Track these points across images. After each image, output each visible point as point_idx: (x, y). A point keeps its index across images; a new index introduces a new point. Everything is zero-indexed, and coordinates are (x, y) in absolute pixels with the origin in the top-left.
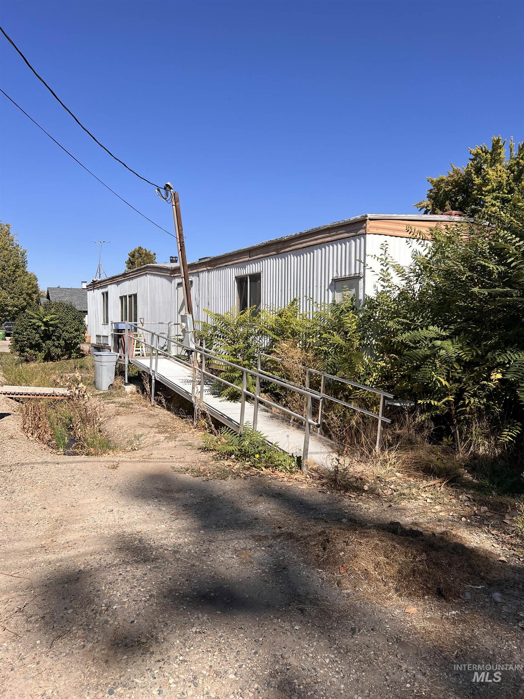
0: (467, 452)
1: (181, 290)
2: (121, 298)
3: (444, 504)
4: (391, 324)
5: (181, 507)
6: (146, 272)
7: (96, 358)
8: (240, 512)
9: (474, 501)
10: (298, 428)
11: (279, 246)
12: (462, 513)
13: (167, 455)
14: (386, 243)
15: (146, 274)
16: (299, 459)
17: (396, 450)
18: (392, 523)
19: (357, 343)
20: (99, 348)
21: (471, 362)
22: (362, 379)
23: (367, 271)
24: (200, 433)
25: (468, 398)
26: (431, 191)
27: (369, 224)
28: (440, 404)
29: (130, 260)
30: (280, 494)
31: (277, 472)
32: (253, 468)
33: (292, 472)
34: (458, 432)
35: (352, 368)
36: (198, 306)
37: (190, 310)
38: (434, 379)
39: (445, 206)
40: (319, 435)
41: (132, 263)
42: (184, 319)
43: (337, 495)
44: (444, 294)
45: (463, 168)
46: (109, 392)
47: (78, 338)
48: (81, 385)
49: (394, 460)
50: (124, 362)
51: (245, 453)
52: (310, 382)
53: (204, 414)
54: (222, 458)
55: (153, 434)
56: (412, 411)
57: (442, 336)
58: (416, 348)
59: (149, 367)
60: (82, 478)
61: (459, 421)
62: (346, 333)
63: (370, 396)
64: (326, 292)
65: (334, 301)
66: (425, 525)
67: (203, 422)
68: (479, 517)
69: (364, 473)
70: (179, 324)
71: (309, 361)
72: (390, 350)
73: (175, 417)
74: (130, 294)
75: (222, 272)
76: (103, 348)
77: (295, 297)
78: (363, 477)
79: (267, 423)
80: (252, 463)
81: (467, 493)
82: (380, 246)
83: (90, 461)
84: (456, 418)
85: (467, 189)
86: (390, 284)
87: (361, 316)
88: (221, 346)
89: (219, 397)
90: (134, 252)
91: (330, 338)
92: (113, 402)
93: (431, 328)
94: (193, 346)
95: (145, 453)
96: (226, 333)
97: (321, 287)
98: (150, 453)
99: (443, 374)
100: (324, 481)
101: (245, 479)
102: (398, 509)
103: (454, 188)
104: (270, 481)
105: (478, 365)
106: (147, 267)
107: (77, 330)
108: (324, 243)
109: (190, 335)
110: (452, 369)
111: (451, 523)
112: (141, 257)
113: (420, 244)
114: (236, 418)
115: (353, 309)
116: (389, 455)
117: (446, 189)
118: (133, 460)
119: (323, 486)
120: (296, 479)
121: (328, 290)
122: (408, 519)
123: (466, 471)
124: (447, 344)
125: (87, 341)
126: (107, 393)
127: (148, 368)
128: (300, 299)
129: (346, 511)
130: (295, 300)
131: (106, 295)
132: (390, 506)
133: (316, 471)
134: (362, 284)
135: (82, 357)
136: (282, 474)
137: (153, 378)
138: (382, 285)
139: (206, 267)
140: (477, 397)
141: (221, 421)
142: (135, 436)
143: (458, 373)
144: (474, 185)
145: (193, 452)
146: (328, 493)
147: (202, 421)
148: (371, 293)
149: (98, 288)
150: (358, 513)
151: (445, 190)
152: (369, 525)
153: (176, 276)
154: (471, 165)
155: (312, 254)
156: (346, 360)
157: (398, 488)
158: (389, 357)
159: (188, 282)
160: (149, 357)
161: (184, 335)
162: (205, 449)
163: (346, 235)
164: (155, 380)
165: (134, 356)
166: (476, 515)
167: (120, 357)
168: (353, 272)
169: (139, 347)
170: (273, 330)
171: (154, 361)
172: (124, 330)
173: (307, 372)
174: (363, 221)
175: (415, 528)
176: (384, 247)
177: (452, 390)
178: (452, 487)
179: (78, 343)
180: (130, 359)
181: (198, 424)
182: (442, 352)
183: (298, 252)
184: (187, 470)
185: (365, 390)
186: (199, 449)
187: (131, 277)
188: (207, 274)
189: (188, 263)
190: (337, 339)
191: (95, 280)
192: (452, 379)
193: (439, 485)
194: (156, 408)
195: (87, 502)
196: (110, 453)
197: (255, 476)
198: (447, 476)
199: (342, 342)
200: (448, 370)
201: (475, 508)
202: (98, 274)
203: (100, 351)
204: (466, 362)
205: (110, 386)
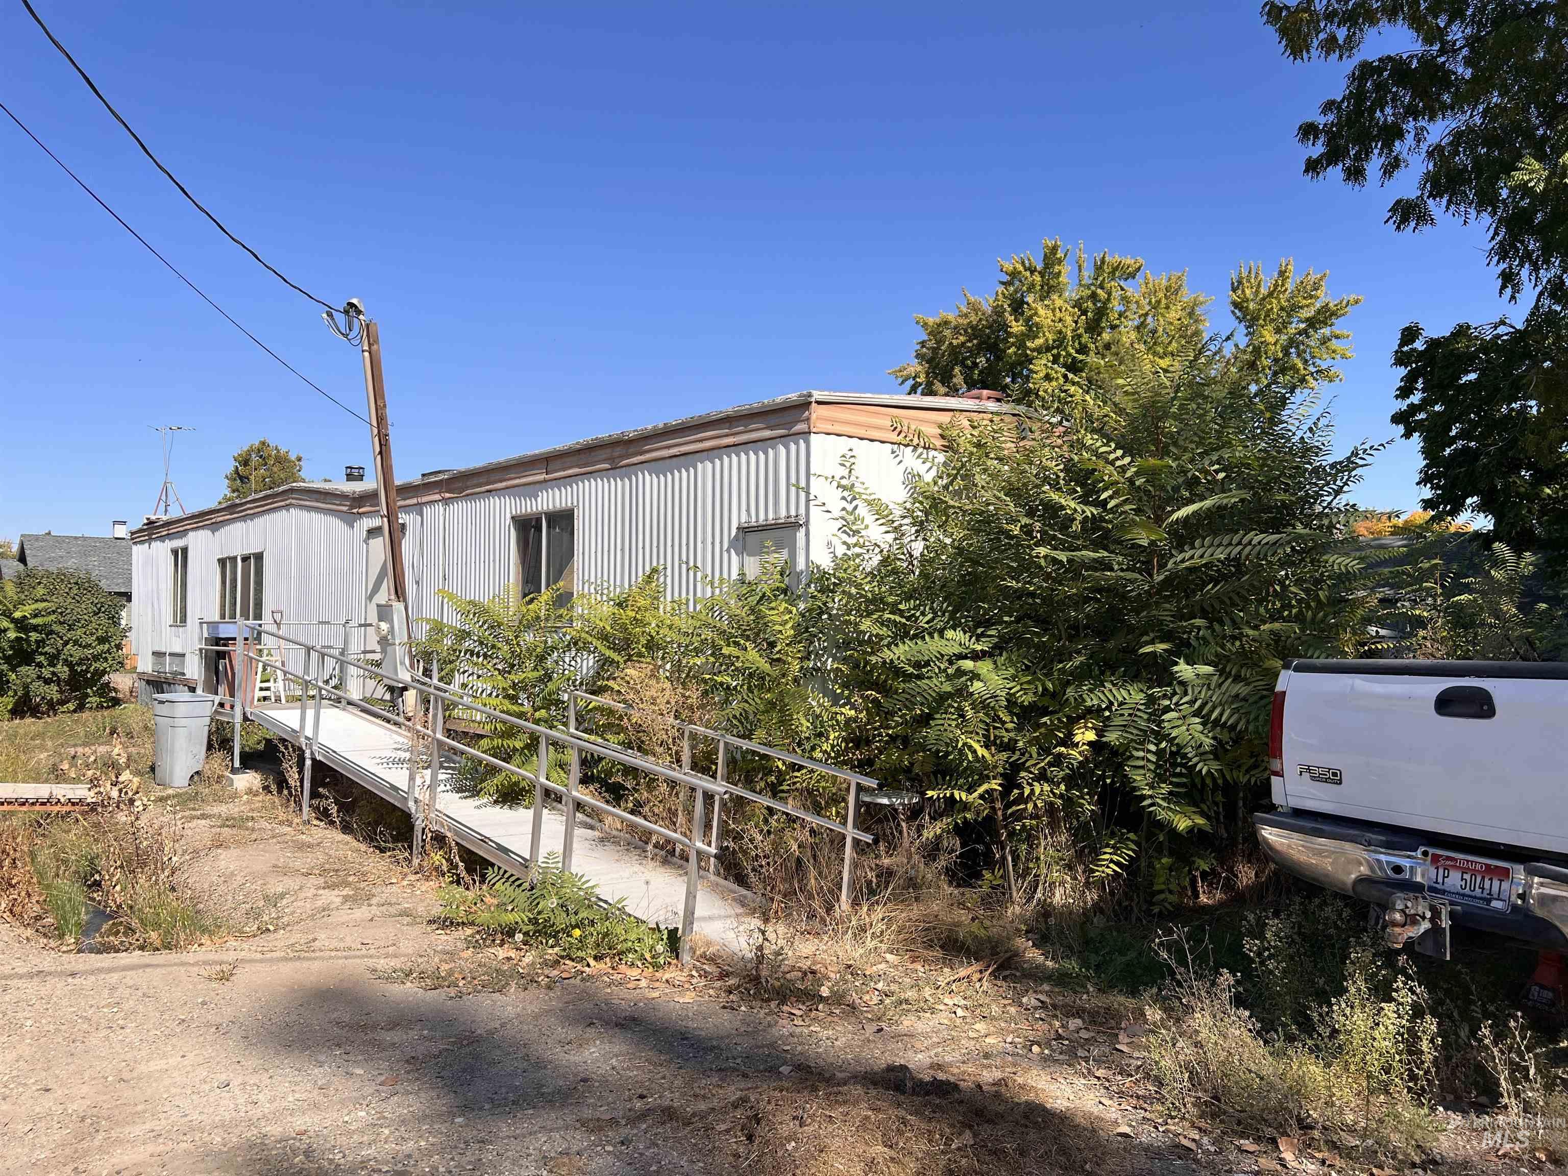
0: (1029, 900)
1: (379, 545)
2: (222, 562)
3: (993, 1018)
4: (866, 625)
5: (401, 1063)
6: (288, 502)
7: (160, 709)
8: (545, 1067)
9: (1051, 1009)
10: (665, 862)
11: (618, 451)
12: (1031, 1035)
13: (352, 939)
14: (850, 454)
15: (287, 507)
16: (673, 934)
17: (885, 904)
18: (891, 1069)
19: (795, 667)
20: (158, 684)
21: (1032, 706)
22: (808, 747)
23: (815, 512)
24: (427, 884)
25: (1031, 785)
26: (923, 344)
27: (817, 412)
28: (971, 798)
29: (237, 471)
30: (634, 1019)
31: (622, 967)
32: (567, 962)
33: (656, 966)
34: (1010, 859)
35: (785, 721)
36: (417, 583)
37: (399, 592)
38: (960, 745)
39: (952, 376)
40: (713, 878)
41: (241, 478)
42: (384, 613)
43: (762, 1012)
44: (975, 563)
45: (987, 301)
46: (191, 790)
47: (106, 659)
48: (125, 776)
49: (881, 926)
50: (233, 716)
51: (545, 927)
52: (693, 756)
53: (440, 839)
54: (487, 943)
55: (313, 891)
56: (914, 813)
57: (974, 650)
58: (920, 677)
59: (297, 727)
60: (141, 1008)
61: (1012, 834)
62: (772, 645)
63: (823, 784)
64: (725, 555)
65: (742, 574)
66: (959, 1068)
67: (437, 857)
68: (1066, 1042)
69: (818, 958)
70: (371, 625)
71: (691, 708)
72: (863, 682)
73: (363, 847)
74: (246, 552)
75: (481, 505)
76: (170, 684)
77: (655, 564)
78: (816, 967)
79: (594, 854)
80: (565, 950)
81: (1035, 992)
82: (839, 460)
83: (157, 966)
84: (1006, 827)
85: (996, 345)
86: (861, 540)
87: (802, 606)
88: (479, 677)
89: (473, 796)
90: (249, 453)
91: (738, 657)
92: (204, 817)
93: (950, 634)
94: (405, 676)
95: (297, 937)
96: (493, 647)
97: (713, 543)
98: (311, 937)
99: (977, 734)
100: (732, 981)
101: (549, 988)
102: (897, 1037)
103: (970, 341)
104: (609, 990)
105: (1045, 712)
106: (292, 490)
107: (102, 640)
108: (719, 448)
109: (400, 652)
110: (994, 721)
111: (1010, 1058)
112: (266, 464)
113: (919, 457)
114: (520, 846)
115: (785, 591)
116: (869, 915)
117: (955, 342)
118: (269, 956)
119: (730, 993)
120: (667, 981)
121: (728, 551)
122: (920, 1056)
123: (1030, 943)
124: (984, 667)
125: (128, 667)
126: (187, 793)
127: (293, 730)
128: (665, 568)
129: (786, 1048)
130: (654, 571)
131: (181, 556)
132: (880, 1030)
133: (712, 960)
134: (804, 538)
135: (113, 706)
136: (634, 973)
137: (308, 754)
138: (845, 543)
139: (440, 493)
140: (1047, 780)
141: (481, 853)
142: (266, 898)
143: (1007, 730)
144: (1010, 335)
145: (417, 931)
146: (743, 1008)
147: (433, 854)
148: (823, 559)
149: (162, 538)
150: (812, 1050)
151: (951, 343)
152: (839, 1075)
153: (364, 513)
154: (1003, 294)
155: (692, 470)
156: (772, 705)
157: (894, 987)
158: (862, 697)
159: (395, 526)
160: (299, 703)
161: (384, 651)
162: (444, 922)
163: (767, 433)
164: (314, 760)
165: (256, 702)
166: (1059, 1037)
167: (221, 705)
168: (783, 513)
169: (268, 681)
170: (604, 637)
171: (310, 713)
172: (234, 639)
173: (687, 734)
174: (804, 405)
175: (941, 1076)
176: (848, 461)
177: (995, 767)
178: (1005, 979)
179: (104, 672)
180: (248, 710)
181: (425, 864)
182: (977, 685)
183: (659, 466)
184: (407, 975)
185: (812, 771)
186: (430, 922)
187: (249, 512)
188: (441, 509)
189: (398, 482)
190: (754, 657)
191: (153, 518)
192: (995, 744)
193: (978, 976)
194: (313, 828)
195: (158, 1068)
196: (203, 941)
197: (572, 981)
198: (992, 955)
199: (764, 665)
200: (987, 724)
201: (1057, 1024)
202: (162, 504)
203: (163, 692)
204: (1022, 706)
205: (196, 778)
